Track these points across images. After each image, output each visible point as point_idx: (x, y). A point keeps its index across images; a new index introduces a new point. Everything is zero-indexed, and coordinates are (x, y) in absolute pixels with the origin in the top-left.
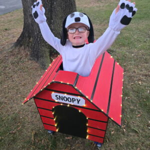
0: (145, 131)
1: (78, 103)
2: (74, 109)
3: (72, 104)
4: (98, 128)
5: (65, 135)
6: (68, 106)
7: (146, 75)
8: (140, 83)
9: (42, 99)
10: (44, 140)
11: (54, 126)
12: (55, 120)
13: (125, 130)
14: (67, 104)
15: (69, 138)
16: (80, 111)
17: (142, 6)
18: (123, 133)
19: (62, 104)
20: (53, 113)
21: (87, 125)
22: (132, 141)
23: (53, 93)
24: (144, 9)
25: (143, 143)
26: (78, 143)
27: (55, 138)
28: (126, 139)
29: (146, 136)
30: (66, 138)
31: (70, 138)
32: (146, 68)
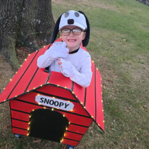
0: (109, 132)
1: (65, 107)
2: (58, 113)
3: (58, 108)
4: (78, 132)
5: (33, 138)
6: (53, 110)
7: (109, 81)
8: (104, 87)
9: (21, 101)
10: (8, 145)
11: (27, 130)
12: (29, 123)
13: (92, 131)
14: (51, 108)
15: (37, 141)
16: (64, 116)
17: (104, 16)
18: (91, 135)
19: (45, 108)
20: (30, 117)
21: (67, 129)
22: (98, 142)
23: (39, 95)
24: (107, 20)
25: (107, 143)
26: (47, 146)
27: (22, 142)
28: (93, 140)
29: (110, 137)
30: (35, 141)
31: (39, 141)
32: (108, 74)
